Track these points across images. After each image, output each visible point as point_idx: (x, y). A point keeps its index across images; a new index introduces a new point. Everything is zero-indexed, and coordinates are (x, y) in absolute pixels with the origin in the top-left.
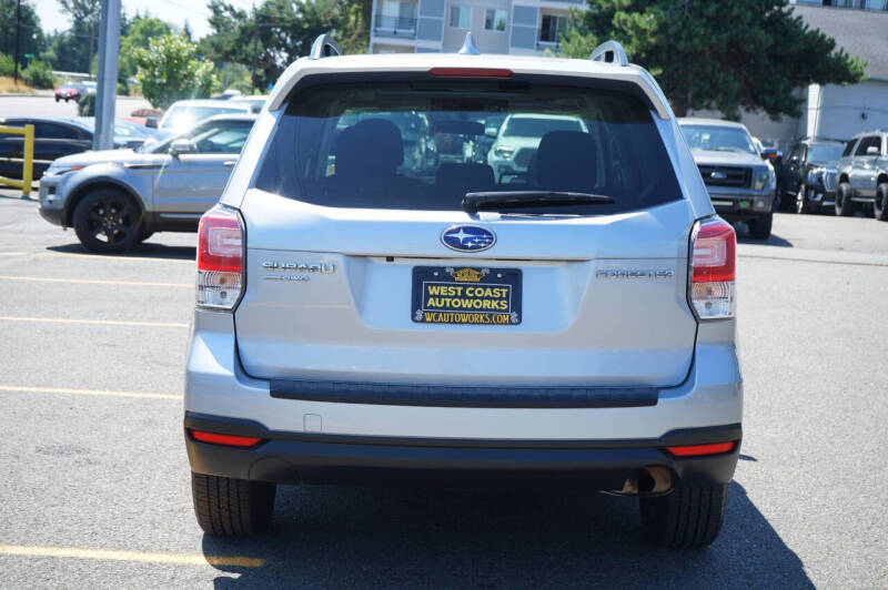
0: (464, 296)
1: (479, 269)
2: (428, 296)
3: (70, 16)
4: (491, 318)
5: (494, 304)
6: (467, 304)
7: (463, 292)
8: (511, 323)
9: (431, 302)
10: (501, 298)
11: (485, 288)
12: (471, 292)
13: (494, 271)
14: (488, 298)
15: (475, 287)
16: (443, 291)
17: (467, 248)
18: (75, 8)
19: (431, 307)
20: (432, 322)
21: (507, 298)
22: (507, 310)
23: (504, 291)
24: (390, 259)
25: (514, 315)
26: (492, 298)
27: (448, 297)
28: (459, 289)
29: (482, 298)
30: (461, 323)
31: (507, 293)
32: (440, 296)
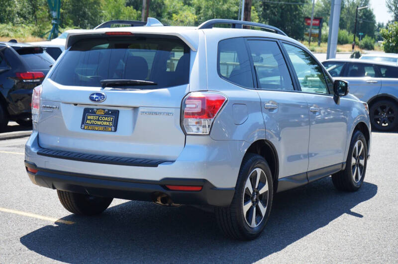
0: (98, 120)
1: (104, 110)
2: (87, 119)
3: (393, 14)
4: (105, 129)
5: (108, 123)
6: (99, 123)
7: (98, 118)
8: (111, 131)
9: (88, 122)
10: (110, 121)
11: (105, 117)
12: (101, 118)
13: (109, 110)
14: (106, 121)
15: (102, 116)
16: (92, 117)
17: (96, 101)
18: (395, 9)
19: (87, 124)
20: (87, 129)
21: (112, 122)
22: (112, 126)
23: (112, 118)
24: (76, 105)
25: (113, 128)
26: (107, 121)
27: (93, 120)
28: (97, 117)
29: (104, 121)
30: (95, 130)
31: (113, 120)
32: (91, 120)
